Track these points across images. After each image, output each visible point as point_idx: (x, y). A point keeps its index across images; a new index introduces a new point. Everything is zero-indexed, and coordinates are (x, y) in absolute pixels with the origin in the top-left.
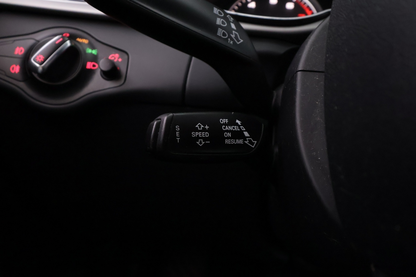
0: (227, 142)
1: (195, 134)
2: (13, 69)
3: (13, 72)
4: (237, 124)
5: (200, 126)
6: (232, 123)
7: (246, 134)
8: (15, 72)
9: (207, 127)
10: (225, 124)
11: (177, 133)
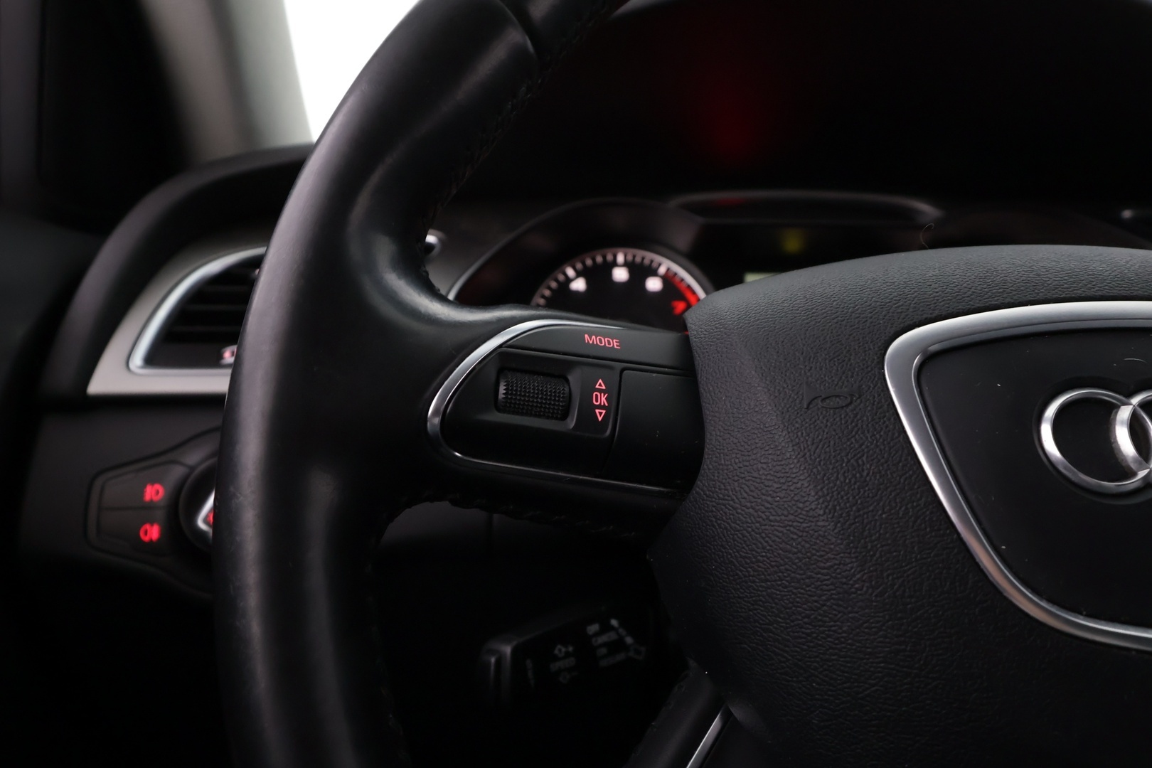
0: (603, 663)
1: (555, 666)
2: (146, 533)
3: (146, 539)
4: (613, 628)
5: (560, 650)
6: (606, 628)
7: (629, 640)
8: (151, 540)
9: (571, 649)
10: (597, 634)
11: (530, 674)
